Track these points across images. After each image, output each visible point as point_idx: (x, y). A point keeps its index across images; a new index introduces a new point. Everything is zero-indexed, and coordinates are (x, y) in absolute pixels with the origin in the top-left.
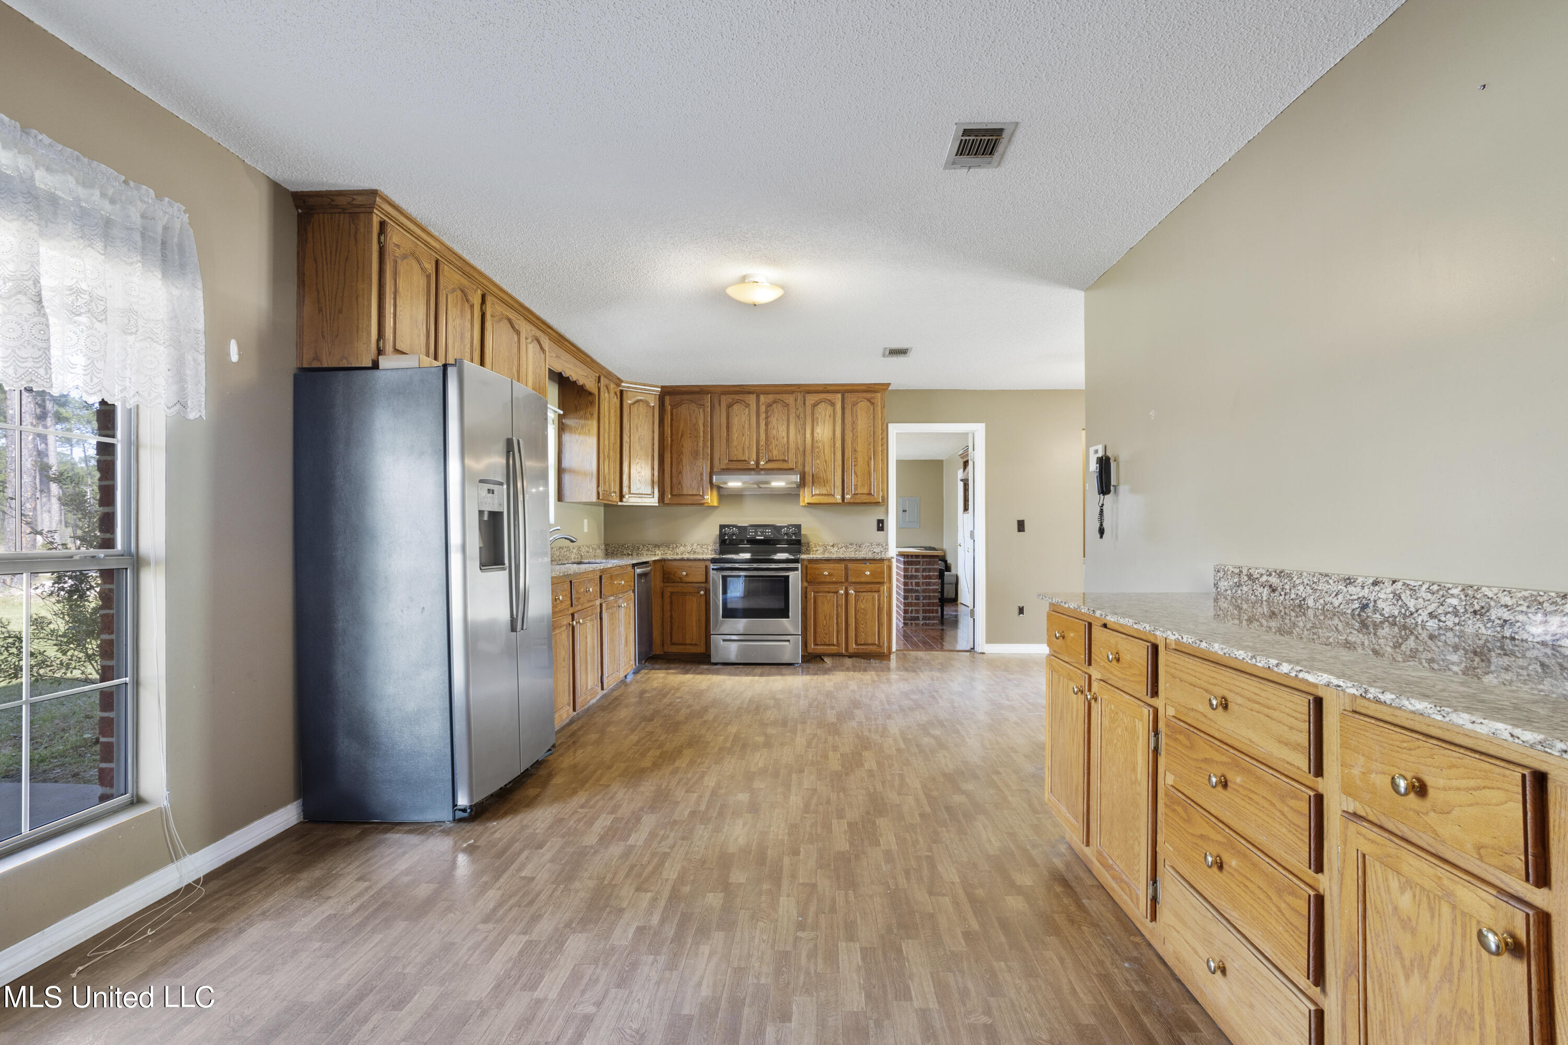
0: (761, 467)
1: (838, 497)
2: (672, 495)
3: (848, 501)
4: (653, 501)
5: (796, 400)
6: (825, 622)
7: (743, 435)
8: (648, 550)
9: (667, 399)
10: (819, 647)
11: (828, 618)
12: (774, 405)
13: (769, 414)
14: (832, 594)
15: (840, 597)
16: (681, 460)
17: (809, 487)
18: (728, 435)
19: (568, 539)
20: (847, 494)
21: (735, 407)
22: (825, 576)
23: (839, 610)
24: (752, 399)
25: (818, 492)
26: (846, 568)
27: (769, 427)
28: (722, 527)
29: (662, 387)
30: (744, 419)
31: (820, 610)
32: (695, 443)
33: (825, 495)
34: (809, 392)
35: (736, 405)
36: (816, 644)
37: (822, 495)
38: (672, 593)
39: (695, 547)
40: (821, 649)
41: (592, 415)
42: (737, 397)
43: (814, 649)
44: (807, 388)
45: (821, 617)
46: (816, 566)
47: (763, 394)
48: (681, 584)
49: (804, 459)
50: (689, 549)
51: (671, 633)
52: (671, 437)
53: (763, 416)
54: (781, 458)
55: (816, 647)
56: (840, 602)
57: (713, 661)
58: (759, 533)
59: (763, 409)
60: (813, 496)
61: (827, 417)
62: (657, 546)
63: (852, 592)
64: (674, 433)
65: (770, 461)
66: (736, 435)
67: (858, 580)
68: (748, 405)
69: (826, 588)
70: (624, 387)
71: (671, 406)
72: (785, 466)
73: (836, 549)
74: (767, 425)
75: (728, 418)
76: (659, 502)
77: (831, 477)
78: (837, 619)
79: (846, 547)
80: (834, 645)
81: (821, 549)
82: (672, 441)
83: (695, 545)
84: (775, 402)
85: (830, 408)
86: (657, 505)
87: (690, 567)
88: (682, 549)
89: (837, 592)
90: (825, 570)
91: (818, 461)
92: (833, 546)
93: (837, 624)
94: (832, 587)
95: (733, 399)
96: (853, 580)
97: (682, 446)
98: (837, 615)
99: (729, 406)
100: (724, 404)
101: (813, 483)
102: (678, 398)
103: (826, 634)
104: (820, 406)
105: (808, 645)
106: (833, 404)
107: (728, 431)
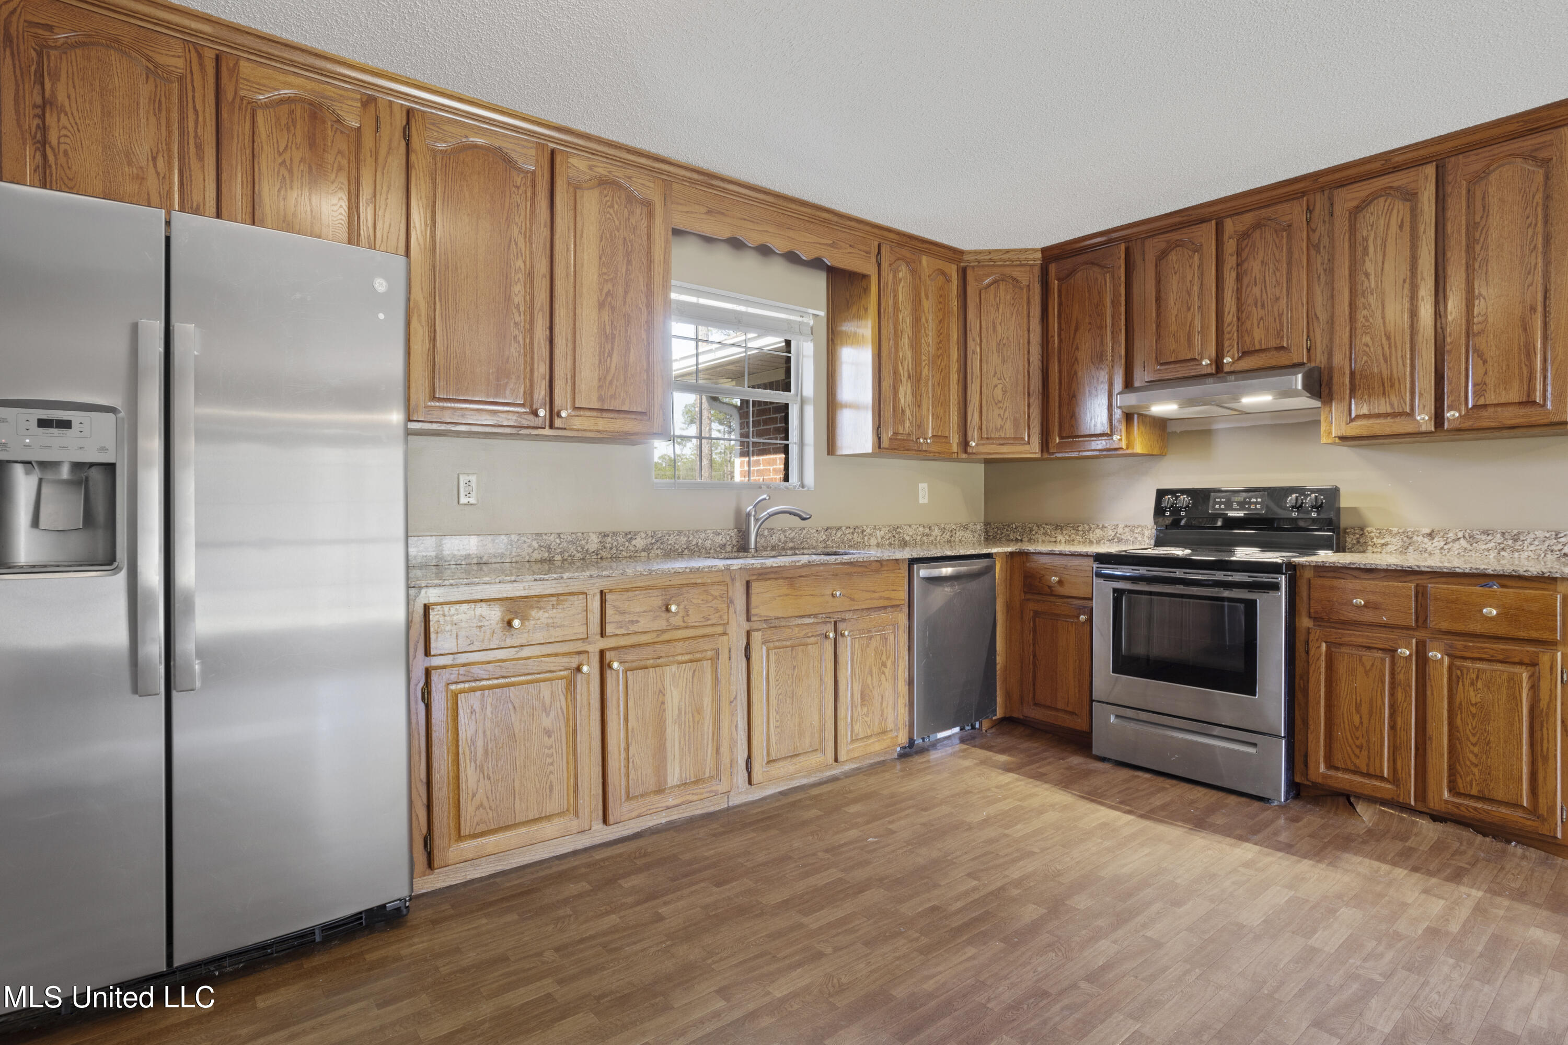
0: (1227, 369)
1: (1424, 419)
2: (1061, 437)
3: (1455, 425)
4: (1033, 449)
5: (1310, 210)
6: (1356, 719)
7: (1189, 309)
8: (1045, 534)
9: (1053, 268)
10: (1340, 774)
11: (1365, 709)
12: (1257, 234)
13: (1244, 255)
14: (1379, 654)
15: (1401, 663)
16: (1076, 373)
17: (1342, 399)
18: (1159, 314)
19: (795, 515)
20: (1451, 408)
21: (1173, 256)
22: (1358, 607)
23: (1400, 695)
24: (1206, 235)
25: (1365, 410)
26: (1421, 593)
27: (1246, 281)
28: (1161, 494)
29: (1044, 250)
30: (1189, 278)
31: (1343, 689)
32: (1098, 340)
33: (1386, 415)
34: (1343, 184)
35: (1173, 253)
36: (1330, 765)
37: (1378, 416)
38: (1036, 614)
39: (1120, 530)
40: (1344, 779)
41: (866, 310)
42: (1174, 236)
43: (1324, 776)
44: (1337, 176)
45: (1345, 706)
46: (1336, 583)
47: (1230, 216)
48: (1052, 599)
49: (1331, 340)
50: (1111, 533)
51: (1034, 685)
52: (1059, 335)
53: (1230, 261)
54: (1273, 343)
55: (1332, 773)
56: (1401, 677)
57: (1095, 752)
58: (1235, 506)
59: (1230, 246)
60: (1352, 420)
61: (1394, 228)
62: (1059, 527)
63: (1435, 654)
64: (1063, 326)
65: (1245, 354)
66: (1174, 312)
67: (1460, 627)
68: (1198, 249)
69: (1358, 637)
70: (968, 261)
71: (1059, 279)
72: (1283, 359)
73: (1438, 542)
74: (1239, 279)
75: (1158, 282)
76: (1042, 451)
77: (1401, 369)
78: (1392, 715)
79: (1472, 539)
80: (1382, 778)
81: (1395, 543)
82: (1060, 341)
83: (1120, 526)
84: (1258, 225)
85: (1400, 210)
86: (1038, 456)
87: (1065, 568)
88: (1098, 532)
89: (1392, 651)
90: (1357, 593)
91: (1367, 339)
92: (1431, 535)
93: (1393, 727)
94: (1380, 638)
95: (1168, 242)
96: (1445, 625)
97: (1077, 348)
98: (1392, 706)
99: (1163, 255)
100: (1151, 256)
101: (1353, 390)
102: (1069, 263)
103: (1360, 747)
104: (1371, 208)
105: (1311, 765)
106: (1411, 197)
107: (1158, 306)
